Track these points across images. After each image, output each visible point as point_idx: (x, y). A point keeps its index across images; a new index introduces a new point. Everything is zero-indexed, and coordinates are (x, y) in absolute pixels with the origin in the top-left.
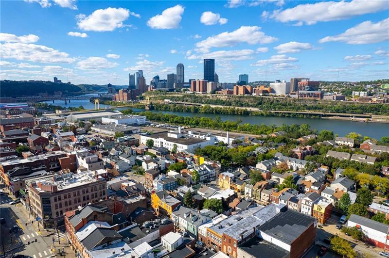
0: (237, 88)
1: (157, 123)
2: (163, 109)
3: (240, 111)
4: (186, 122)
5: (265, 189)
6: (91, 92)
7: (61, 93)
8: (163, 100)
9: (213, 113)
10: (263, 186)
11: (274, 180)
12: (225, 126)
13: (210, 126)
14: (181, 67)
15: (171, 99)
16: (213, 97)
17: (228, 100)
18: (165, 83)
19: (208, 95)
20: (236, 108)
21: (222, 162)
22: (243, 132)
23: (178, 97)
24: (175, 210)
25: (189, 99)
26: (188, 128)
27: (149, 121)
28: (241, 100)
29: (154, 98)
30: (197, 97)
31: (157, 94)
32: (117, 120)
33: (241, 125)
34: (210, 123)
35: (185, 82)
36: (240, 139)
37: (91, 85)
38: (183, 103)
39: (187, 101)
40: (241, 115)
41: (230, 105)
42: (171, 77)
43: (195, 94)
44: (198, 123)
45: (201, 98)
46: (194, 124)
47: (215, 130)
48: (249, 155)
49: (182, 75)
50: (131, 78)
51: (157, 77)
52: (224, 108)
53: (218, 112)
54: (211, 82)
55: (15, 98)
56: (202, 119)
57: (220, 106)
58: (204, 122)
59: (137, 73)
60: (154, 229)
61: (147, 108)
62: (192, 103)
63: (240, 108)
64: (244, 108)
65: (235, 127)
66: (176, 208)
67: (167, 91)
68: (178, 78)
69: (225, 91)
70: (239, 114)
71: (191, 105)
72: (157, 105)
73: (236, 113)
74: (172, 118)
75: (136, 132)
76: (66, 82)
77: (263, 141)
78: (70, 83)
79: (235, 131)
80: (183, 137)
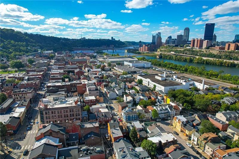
0: (229, 45)
1: (158, 67)
2: (168, 58)
3: (227, 63)
4: (178, 68)
5: (210, 142)
6: (130, 46)
7: (113, 46)
8: (170, 52)
9: (203, 63)
10: (209, 139)
11: (229, 134)
12: (207, 74)
13: (195, 73)
14: (187, 30)
15: (175, 52)
16: (206, 51)
17: (219, 54)
18: (174, 41)
19: (203, 50)
20: (225, 61)
21: (184, 105)
22: (221, 80)
23: (180, 51)
24: (116, 142)
25: (188, 53)
26: (178, 73)
27: (153, 66)
28: (231, 54)
29: (164, 50)
30: (194, 51)
31: (167, 48)
32: (132, 64)
33: (223, 75)
34: (196, 71)
35: (189, 40)
36: (214, 87)
37: (131, 42)
38: (184, 55)
39: (186, 54)
40: (228, 66)
41: (220, 58)
42: (180, 37)
43: (194, 49)
44: (187, 70)
45: (197, 52)
46: (184, 71)
47: (198, 76)
48: (213, 103)
49: (188, 36)
50: (154, 37)
51: (170, 37)
52: (213, 60)
53: (208, 63)
54: (207, 40)
55: (89, 48)
56: (190, 67)
57: (210, 59)
58: (191, 70)
59: (157, 34)
60: (87, 154)
61: (158, 57)
62: (190, 55)
63: (228, 61)
64: (232, 61)
65: (216, 75)
66: (118, 140)
67: (174, 46)
68: (184, 38)
69: (217, 48)
70: (226, 65)
71: (188, 56)
72: (165, 55)
73: (223, 64)
74: (169, 64)
75: (139, 72)
76: (118, 40)
77: (236, 92)
78: (120, 40)
79: (216, 79)
80: (166, 80)
